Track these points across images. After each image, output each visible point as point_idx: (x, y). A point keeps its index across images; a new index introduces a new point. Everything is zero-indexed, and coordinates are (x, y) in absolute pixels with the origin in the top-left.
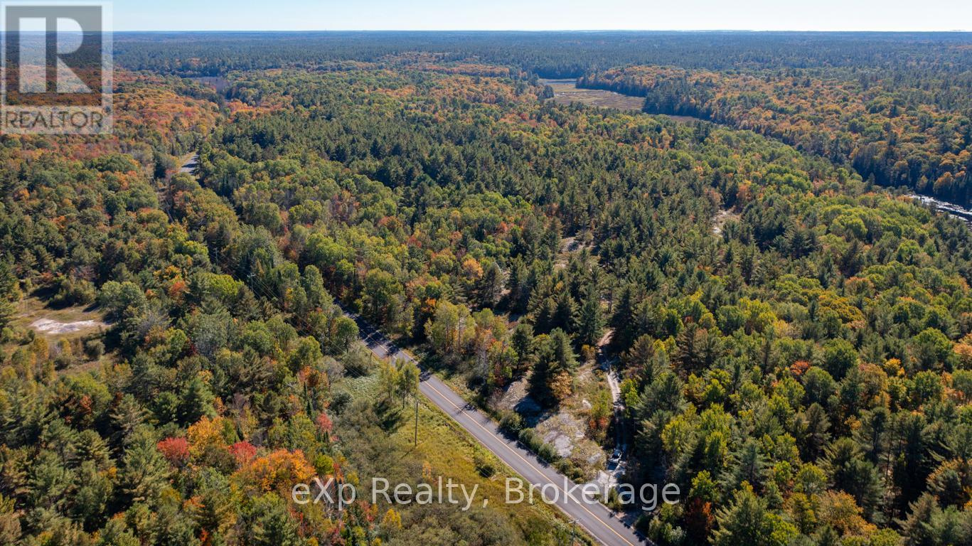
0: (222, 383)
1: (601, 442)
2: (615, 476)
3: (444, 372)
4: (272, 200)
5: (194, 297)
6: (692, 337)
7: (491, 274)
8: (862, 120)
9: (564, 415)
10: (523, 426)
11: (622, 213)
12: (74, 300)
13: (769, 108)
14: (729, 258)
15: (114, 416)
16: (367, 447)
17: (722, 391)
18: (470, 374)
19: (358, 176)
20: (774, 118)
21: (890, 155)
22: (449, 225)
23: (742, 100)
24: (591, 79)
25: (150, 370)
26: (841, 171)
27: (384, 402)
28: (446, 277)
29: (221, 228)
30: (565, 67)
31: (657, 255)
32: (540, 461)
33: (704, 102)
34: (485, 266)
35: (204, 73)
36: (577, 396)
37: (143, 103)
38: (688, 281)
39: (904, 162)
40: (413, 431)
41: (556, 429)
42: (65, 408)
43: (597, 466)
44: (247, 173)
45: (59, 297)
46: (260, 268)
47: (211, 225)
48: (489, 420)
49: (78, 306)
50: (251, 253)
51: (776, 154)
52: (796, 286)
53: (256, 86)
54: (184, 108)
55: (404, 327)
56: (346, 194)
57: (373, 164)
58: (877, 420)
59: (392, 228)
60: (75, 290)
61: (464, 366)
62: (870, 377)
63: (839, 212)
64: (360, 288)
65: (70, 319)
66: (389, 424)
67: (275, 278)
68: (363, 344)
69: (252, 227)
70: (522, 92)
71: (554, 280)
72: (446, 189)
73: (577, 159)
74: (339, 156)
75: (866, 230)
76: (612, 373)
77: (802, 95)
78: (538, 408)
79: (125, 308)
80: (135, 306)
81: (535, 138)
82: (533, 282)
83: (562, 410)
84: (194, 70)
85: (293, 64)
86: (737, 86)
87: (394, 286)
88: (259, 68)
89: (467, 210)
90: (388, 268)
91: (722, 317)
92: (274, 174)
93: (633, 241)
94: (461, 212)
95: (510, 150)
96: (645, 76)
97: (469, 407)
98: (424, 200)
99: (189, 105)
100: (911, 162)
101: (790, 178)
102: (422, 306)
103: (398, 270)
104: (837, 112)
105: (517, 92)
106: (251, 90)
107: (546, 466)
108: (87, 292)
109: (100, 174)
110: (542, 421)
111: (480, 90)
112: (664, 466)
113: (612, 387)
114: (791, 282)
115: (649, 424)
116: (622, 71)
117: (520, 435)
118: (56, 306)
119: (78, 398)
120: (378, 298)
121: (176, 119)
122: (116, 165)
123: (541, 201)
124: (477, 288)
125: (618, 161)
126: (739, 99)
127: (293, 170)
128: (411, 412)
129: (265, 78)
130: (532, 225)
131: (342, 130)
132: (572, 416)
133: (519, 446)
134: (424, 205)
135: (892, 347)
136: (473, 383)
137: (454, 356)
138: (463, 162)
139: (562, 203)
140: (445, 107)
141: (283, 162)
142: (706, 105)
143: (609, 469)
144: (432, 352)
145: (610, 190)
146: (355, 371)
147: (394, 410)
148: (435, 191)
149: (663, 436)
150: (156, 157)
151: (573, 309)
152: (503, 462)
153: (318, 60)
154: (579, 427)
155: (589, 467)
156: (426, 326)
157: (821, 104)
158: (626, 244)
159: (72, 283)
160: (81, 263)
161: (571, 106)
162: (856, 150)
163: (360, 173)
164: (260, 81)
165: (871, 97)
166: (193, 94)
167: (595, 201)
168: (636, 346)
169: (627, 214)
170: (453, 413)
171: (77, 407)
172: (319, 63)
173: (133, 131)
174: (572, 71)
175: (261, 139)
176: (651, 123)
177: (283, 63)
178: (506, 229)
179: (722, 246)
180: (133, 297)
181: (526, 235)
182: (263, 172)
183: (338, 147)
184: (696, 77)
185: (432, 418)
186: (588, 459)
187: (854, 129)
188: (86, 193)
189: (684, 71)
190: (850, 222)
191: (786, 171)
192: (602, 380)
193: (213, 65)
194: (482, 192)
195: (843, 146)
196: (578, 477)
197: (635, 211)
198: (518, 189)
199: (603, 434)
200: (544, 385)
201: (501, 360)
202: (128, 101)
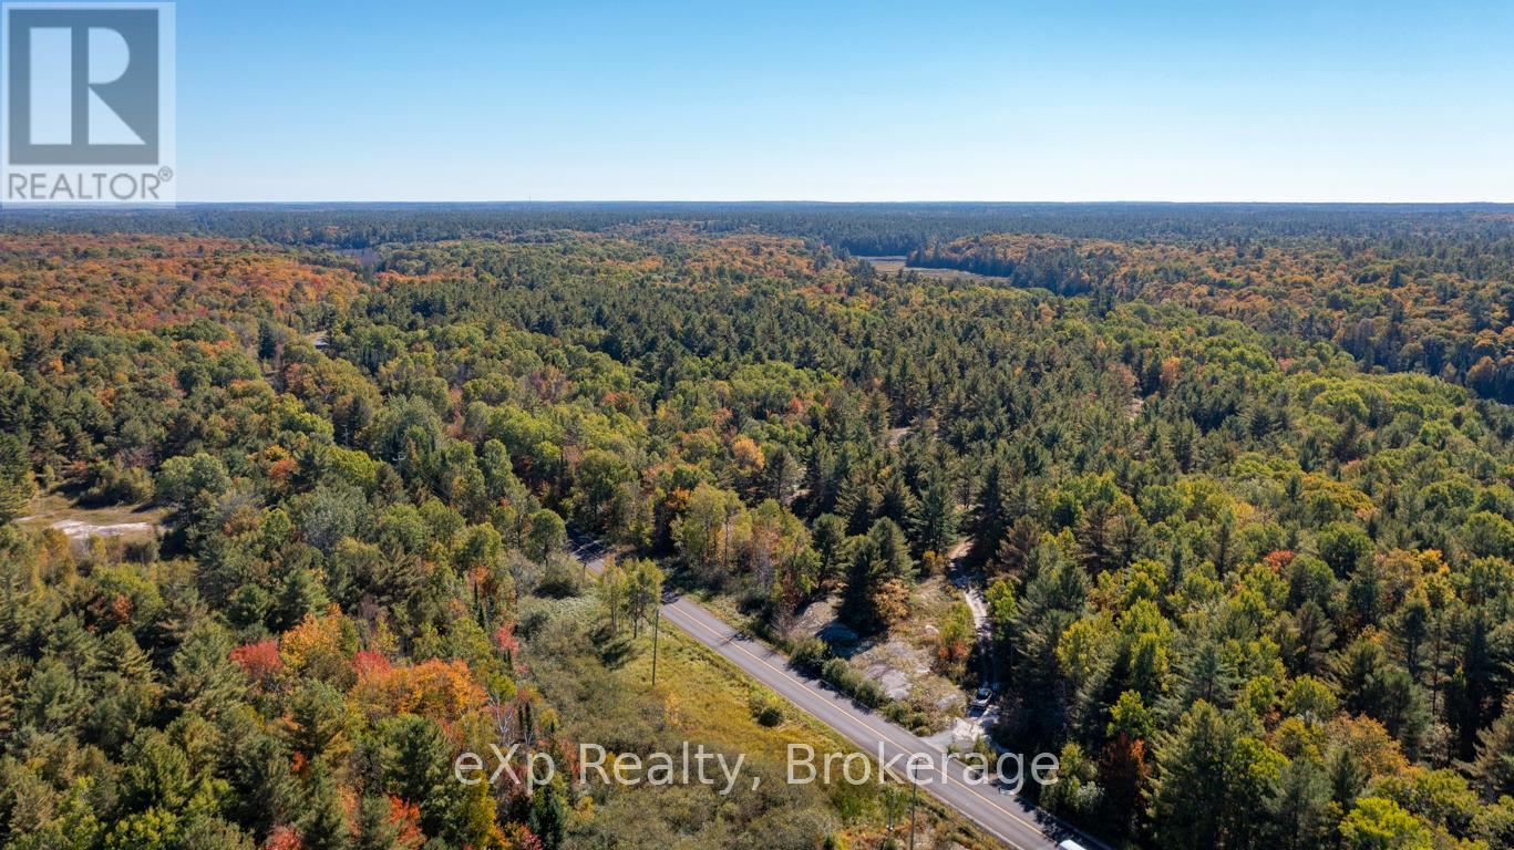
0: (343, 585)
1: (958, 679)
2: (982, 725)
3: (701, 593)
4: (439, 374)
5: (306, 476)
6: (1100, 523)
7: (777, 461)
8: (1347, 292)
9: (896, 643)
10: (827, 655)
11: (982, 388)
12: (118, 495)
13: (1201, 283)
14: (1153, 437)
15: (165, 625)
16: (574, 681)
17: (1154, 589)
18: (745, 595)
19: (572, 347)
20: (1211, 294)
21: (1394, 335)
22: (712, 401)
23: (1161, 274)
24: (930, 253)
25: (228, 559)
26: (1321, 347)
27: (603, 630)
28: (706, 462)
29: (356, 402)
30: (889, 239)
31: (1039, 434)
32: (857, 706)
33: (1101, 279)
34: (766, 450)
35: (343, 245)
36: (916, 620)
37: (249, 269)
38: (1091, 460)
39: (1418, 345)
40: (651, 667)
41: (883, 662)
42: (87, 613)
43: (952, 711)
44: (401, 346)
45: (95, 490)
46: (414, 452)
47: (340, 400)
48: (773, 653)
49: (125, 505)
50: (401, 432)
51: (1218, 328)
52: (1266, 467)
53: (421, 257)
54: (310, 276)
55: (639, 529)
56: (552, 370)
57: (597, 334)
58: (1413, 618)
59: (622, 408)
60: (121, 481)
61: (735, 583)
62: (1394, 569)
63: (1322, 388)
64: (570, 483)
65: (111, 520)
66: (612, 658)
67: (436, 466)
68: (574, 557)
69: (403, 398)
70: (824, 265)
71: (877, 464)
72: (707, 360)
73: (910, 330)
74: (545, 327)
75: (1368, 411)
76: (972, 591)
77: (1252, 266)
78: (854, 635)
79: (198, 493)
80: (212, 490)
81: (844, 309)
82: (842, 471)
83: (893, 638)
84: (329, 242)
85: (479, 233)
86: (1152, 259)
87: (623, 471)
88: (427, 239)
89: (739, 383)
90: (616, 448)
91: (1147, 501)
92: (443, 344)
93: (1001, 424)
94: (731, 385)
95: (806, 322)
96: (1012, 249)
97: (741, 636)
98: (673, 373)
99: (319, 272)
100: (1427, 344)
101: (1242, 354)
102: (668, 499)
103: (631, 450)
104: (1307, 284)
105: (816, 266)
106: (413, 262)
107: (867, 712)
108: (140, 485)
109: (174, 344)
110: (860, 653)
111: (761, 263)
112: (1062, 700)
113: (973, 609)
114: (1255, 462)
115: (1036, 637)
116: (976, 240)
117: (824, 671)
118: (90, 504)
119: (109, 599)
120: (600, 492)
121: (297, 286)
122: (200, 332)
123: (855, 375)
124: (755, 483)
125: (975, 331)
126: (1156, 272)
127: (470, 339)
128: (648, 643)
129: (436, 251)
130: (841, 403)
131: (549, 298)
132: (909, 645)
133: (823, 686)
134: (673, 380)
135: (1426, 534)
136: (747, 606)
137: (717, 569)
138: (733, 335)
139: (888, 378)
140: (706, 279)
141: (460, 330)
142: (1106, 282)
143: (971, 715)
144: (682, 566)
145: (962, 368)
146: (557, 589)
147: (618, 640)
148: (693, 363)
149: (1060, 650)
150: (264, 329)
151: (908, 503)
152: (796, 706)
153: (517, 229)
154: (921, 659)
155: (938, 713)
156: (673, 525)
157: (1281, 276)
158: (989, 426)
159: (117, 470)
160: (135, 443)
161: (900, 276)
162: (1341, 332)
163: (575, 344)
164: (428, 251)
165: (1359, 264)
166: (326, 263)
167: (939, 378)
168: (1010, 536)
169: (991, 389)
170: (715, 644)
171: (107, 613)
172: (518, 233)
173: (231, 301)
174: (900, 244)
175: (426, 308)
176: (1023, 296)
177: (464, 233)
178: (801, 408)
179: (1141, 428)
180: (210, 476)
181: (833, 416)
182: (425, 343)
183: (543, 317)
184: (1087, 248)
185: (680, 650)
186: (936, 702)
187: (1335, 304)
188: (152, 366)
189: (1069, 241)
190: (1341, 398)
191: (1235, 345)
192: (957, 599)
193: (359, 235)
194: (763, 363)
195: (1320, 325)
196: (921, 724)
197: (1003, 384)
198: (819, 359)
199: (961, 668)
200: (863, 597)
201: (792, 569)
202: (227, 267)
